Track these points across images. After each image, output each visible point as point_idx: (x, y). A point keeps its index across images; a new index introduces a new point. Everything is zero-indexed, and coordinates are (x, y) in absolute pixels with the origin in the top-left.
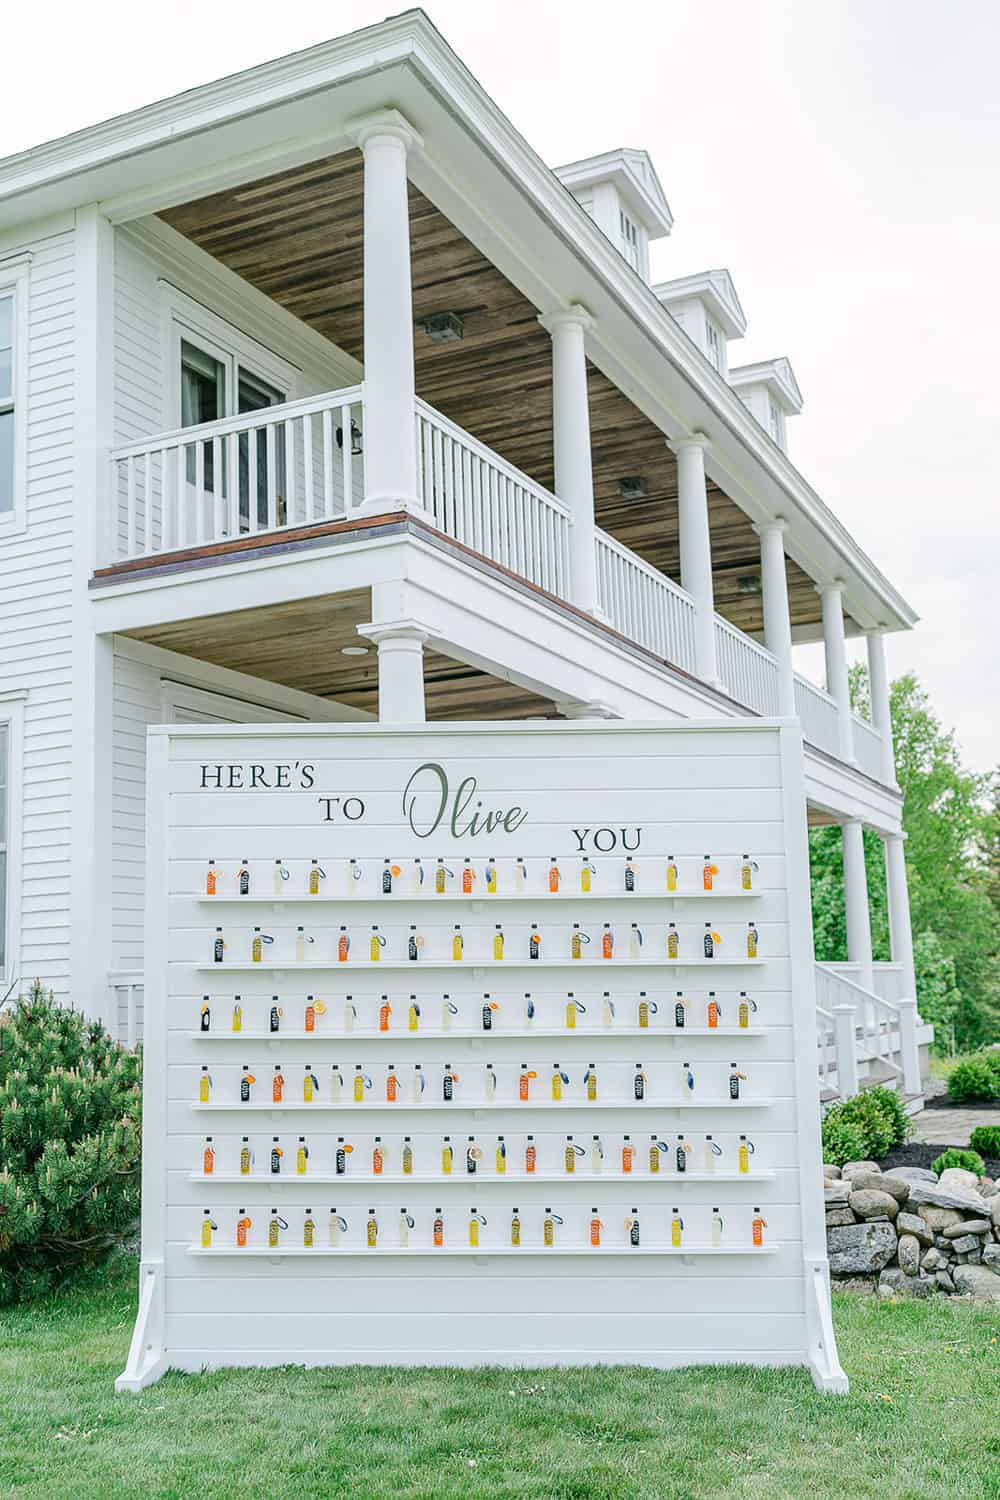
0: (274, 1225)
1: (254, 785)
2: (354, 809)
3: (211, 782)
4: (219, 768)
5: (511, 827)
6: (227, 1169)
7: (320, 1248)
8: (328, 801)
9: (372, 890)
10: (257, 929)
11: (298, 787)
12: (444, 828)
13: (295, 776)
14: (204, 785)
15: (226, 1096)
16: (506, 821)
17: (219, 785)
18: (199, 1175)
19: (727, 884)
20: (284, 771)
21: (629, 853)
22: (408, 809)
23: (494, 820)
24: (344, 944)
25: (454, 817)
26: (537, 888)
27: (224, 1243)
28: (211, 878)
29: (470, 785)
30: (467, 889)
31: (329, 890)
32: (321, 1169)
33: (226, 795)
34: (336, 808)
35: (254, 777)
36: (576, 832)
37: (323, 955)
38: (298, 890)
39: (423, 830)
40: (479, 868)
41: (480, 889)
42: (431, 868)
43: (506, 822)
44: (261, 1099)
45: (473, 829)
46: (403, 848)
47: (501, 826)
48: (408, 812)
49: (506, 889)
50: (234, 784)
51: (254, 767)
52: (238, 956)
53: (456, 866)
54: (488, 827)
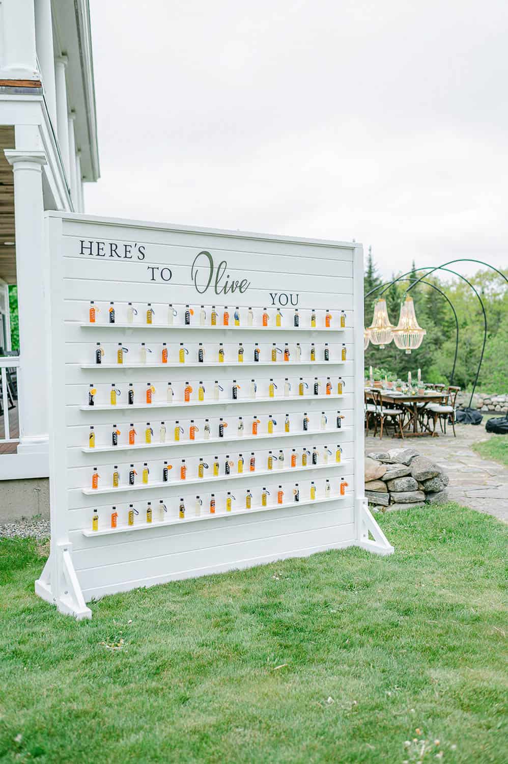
0: (131, 514)
1: (111, 256)
2: (166, 274)
3: (86, 251)
4: (91, 243)
5: (243, 290)
6: (105, 486)
7: (155, 523)
8: (153, 268)
9: (178, 323)
10: (120, 344)
11: (135, 258)
12: (211, 289)
13: (134, 252)
14: (82, 253)
15: (103, 444)
16: (240, 286)
17: (91, 254)
18: (89, 490)
19: (335, 325)
20: (128, 248)
21: (296, 307)
22: (194, 277)
23: (235, 286)
24: (165, 354)
25: (217, 283)
26: (257, 325)
27: (104, 528)
28: (92, 311)
29: (223, 266)
30: (226, 323)
31: (157, 322)
32: (155, 480)
33: (94, 261)
34: (157, 273)
35: (111, 250)
36: (271, 294)
37: (153, 360)
38: (139, 321)
39: (201, 289)
40: (231, 312)
41: (232, 324)
42: (208, 310)
43: (240, 287)
44: (123, 444)
45: (225, 291)
46: (195, 300)
47: (238, 289)
49: (243, 324)
50: (100, 254)
51: (111, 244)
52: (108, 361)
53: (220, 311)
54: (232, 290)
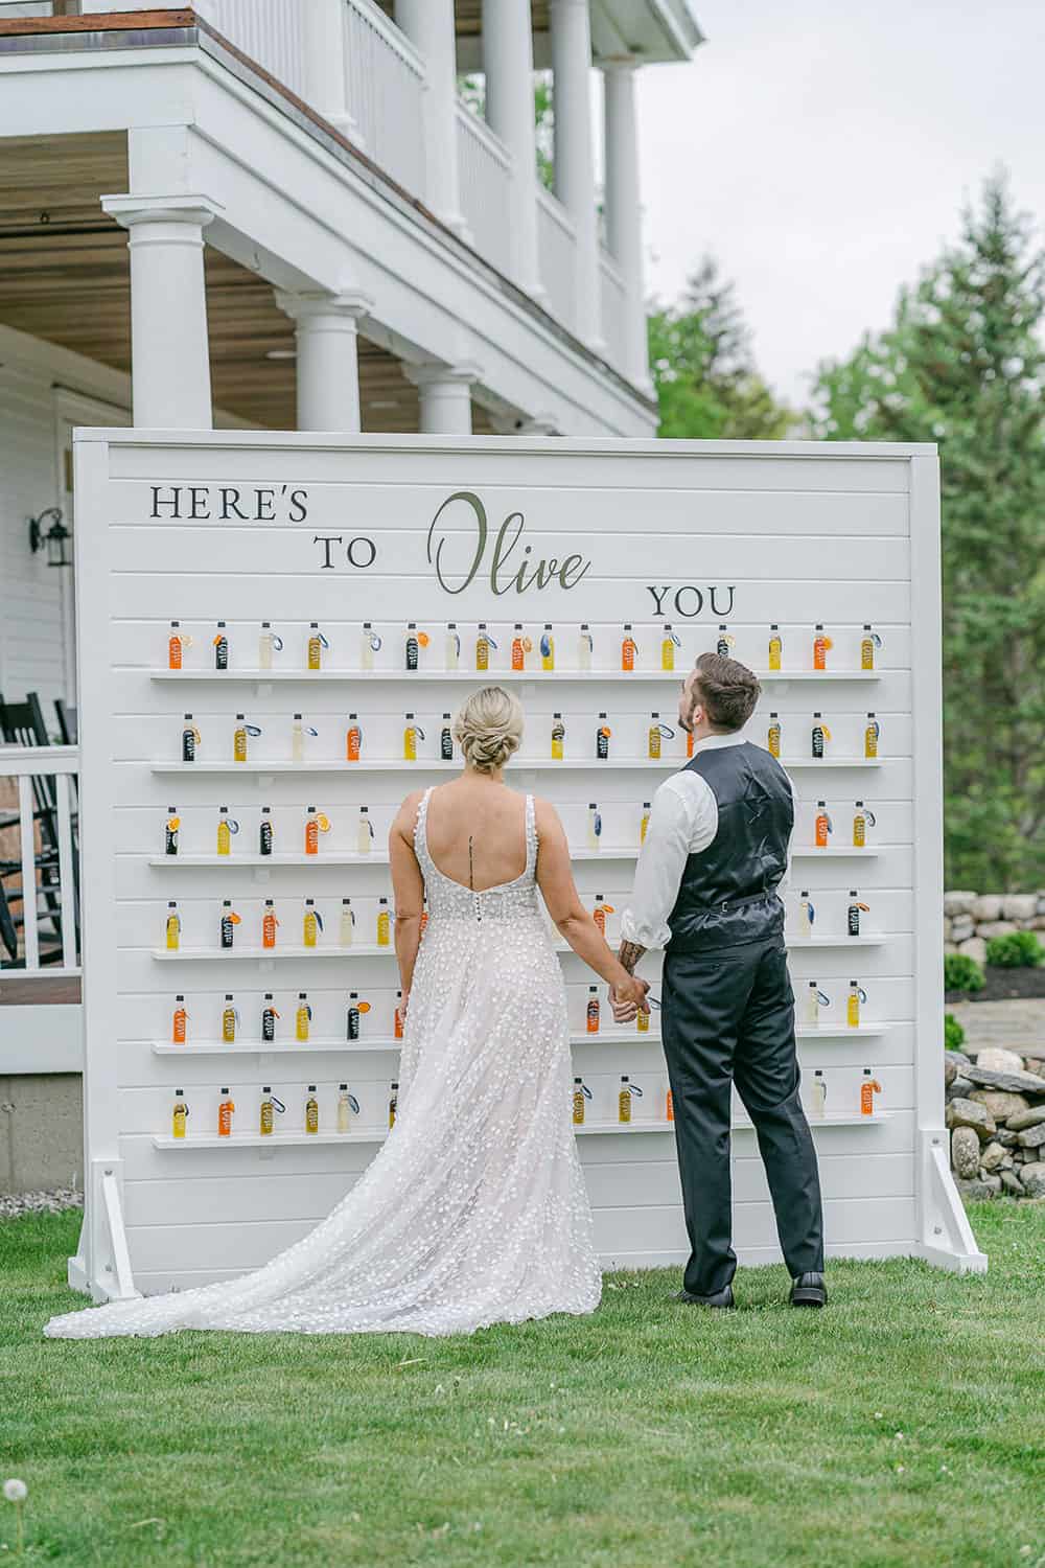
0: (266, 1109)
1: (225, 516)
2: (362, 553)
3: (166, 511)
4: (176, 490)
5: (569, 581)
6: (203, 1037)
7: (327, 1134)
8: (327, 540)
9: (390, 665)
10: (240, 717)
11: (285, 520)
12: (482, 579)
13: (281, 505)
14: (155, 515)
15: (199, 942)
16: (563, 573)
17: (176, 515)
18: (166, 1045)
19: (842, 664)
20: (266, 498)
21: (722, 620)
22: (434, 556)
23: (547, 572)
24: (354, 737)
25: (495, 567)
26: (605, 665)
27: (200, 1131)
28: (175, 644)
29: (515, 523)
30: (518, 665)
31: (336, 665)
32: (328, 1034)
33: (185, 529)
34: (338, 552)
35: (225, 504)
36: (652, 589)
37: (327, 754)
38: (290, 664)
39: (454, 583)
40: (533, 634)
41: (534, 667)
42: (469, 634)
43: (563, 575)
44: (248, 943)
45: (520, 585)
46: (432, 611)
47: (556, 580)
48: (434, 560)
49: (566, 665)
50: (198, 515)
51: (224, 491)
52: (213, 755)
53: (503, 635)
54: (540, 581)
